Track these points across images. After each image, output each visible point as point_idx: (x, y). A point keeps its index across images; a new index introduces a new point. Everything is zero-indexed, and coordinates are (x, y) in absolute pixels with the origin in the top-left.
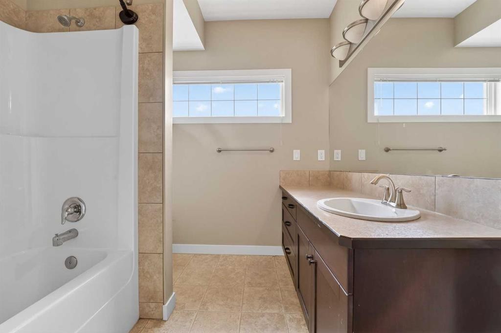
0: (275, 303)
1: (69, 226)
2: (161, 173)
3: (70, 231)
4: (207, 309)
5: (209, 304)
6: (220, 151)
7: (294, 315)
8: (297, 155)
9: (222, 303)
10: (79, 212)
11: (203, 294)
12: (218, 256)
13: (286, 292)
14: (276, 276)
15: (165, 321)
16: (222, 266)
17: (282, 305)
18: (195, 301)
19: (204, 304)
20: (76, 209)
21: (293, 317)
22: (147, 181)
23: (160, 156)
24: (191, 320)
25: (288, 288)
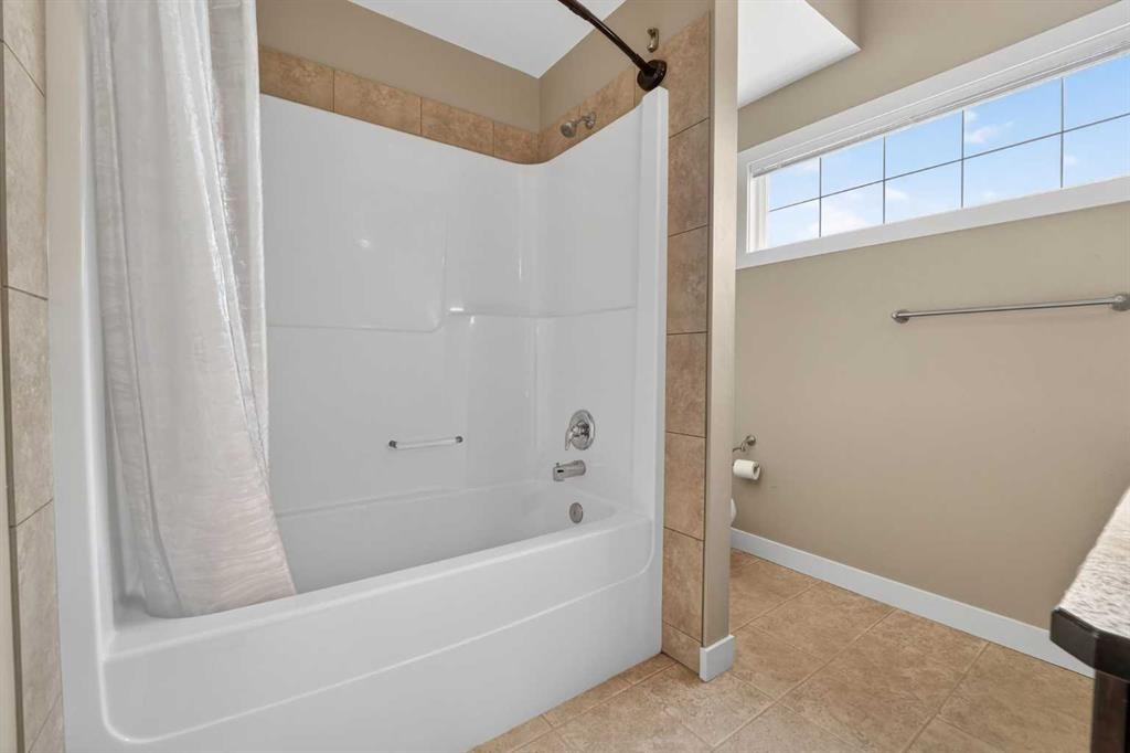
1: (574, 454)
2: (703, 372)
3: (576, 463)
4: (801, 709)
5: (809, 702)
6: (902, 319)
9: (846, 718)
10: (587, 434)
11: (805, 674)
12: (885, 610)
15: (703, 681)
18: (779, 679)
19: (798, 697)
20: (583, 430)
22: (680, 390)
23: (701, 339)
24: (755, 709)
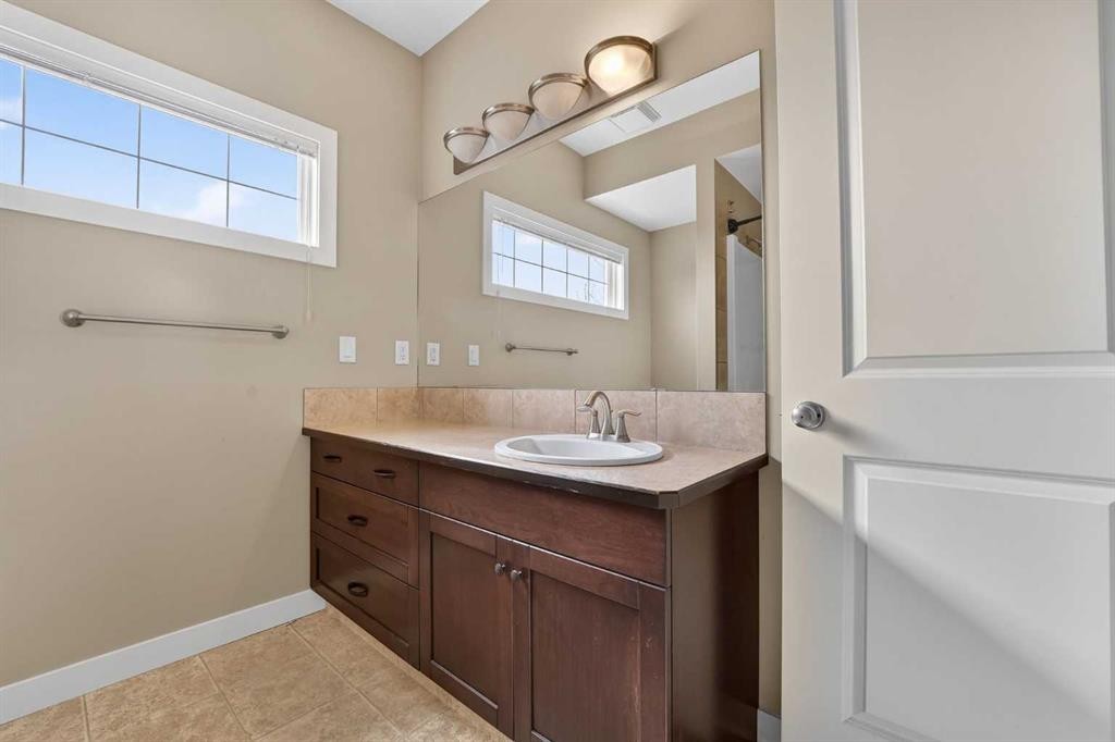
0: (369, 728)
7: (427, 727)
8: (348, 349)
13: (378, 690)
14: (329, 666)
16: (114, 727)
17: (389, 724)
21: (428, 731)
25: (374, 680)
